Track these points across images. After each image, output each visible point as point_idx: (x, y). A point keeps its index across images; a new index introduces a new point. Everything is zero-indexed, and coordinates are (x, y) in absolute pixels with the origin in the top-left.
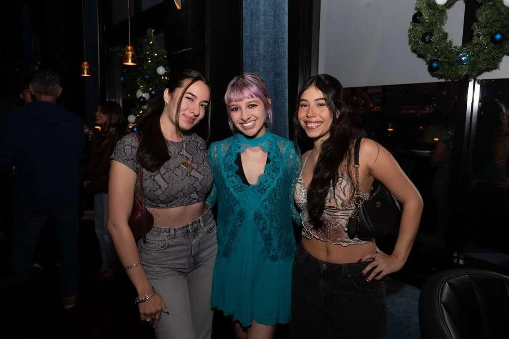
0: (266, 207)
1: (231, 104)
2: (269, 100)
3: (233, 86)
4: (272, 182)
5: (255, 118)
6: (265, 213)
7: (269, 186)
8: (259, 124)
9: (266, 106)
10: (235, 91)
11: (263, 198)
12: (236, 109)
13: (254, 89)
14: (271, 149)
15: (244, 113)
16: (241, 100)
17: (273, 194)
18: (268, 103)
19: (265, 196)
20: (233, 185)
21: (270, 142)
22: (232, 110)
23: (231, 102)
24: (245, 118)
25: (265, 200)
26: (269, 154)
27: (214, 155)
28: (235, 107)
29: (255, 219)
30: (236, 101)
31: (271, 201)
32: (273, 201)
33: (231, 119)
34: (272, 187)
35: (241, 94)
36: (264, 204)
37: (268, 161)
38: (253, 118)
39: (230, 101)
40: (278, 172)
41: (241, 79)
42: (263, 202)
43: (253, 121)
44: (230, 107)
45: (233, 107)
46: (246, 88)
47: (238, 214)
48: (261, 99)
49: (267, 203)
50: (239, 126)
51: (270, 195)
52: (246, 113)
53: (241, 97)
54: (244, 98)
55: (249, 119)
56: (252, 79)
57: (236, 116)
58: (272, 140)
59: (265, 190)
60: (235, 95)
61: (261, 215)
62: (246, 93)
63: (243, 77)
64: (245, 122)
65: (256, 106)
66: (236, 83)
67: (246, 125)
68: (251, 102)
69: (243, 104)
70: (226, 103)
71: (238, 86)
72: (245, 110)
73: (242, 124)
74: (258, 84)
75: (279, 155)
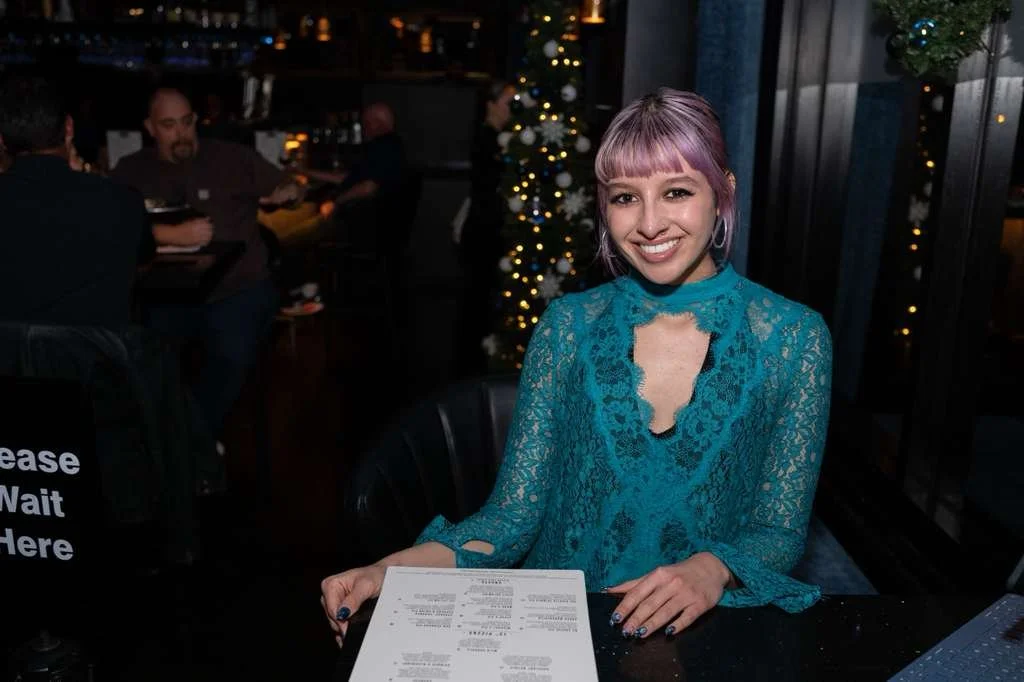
0: (700, 510)
1: (612, 181)
2: (732, 177)
3: (625, 126)
4: (718, 432)
5: (680, 232)
6: (696, 528)
7: (710, 444)
8: (690, 249)
9: (720, 198)
10: (629, 142)
11: (692, 484)
12: (628, 198)
13: (688, 141)
14: (725, 324)
15: (650, 214)
16: (645, 173)
17: (721, 472)
18: (725, 186)
19: (700, 475)
20: (618, 427)
21: (725, 301)
22: (615, 200)
23: (614, 176)
24: (651, 227)
25: (698, 491)
26: (714, 338)
27: (565, 337)
28: (624, 191)
29: (663, 546)
30: (630, 174)
31: (713, 492)
32: (719, 494)
33: (608, 227)
34: (717, 447)
35: (647, 156)
36: (694, 502)
37: (709, 363)
38: (674, 231)
39: (612, 170)
40: (737, 401)
41: (652, 107)
42: (690, 497)
43: (673, 239)
44: (607, 189)
45: (617, 191)
46: (665, 138)
47: (615, 526)
48: (707, 176)
49: (703, 500)
50: (628, 249)
51: (711, 475)
52: (657, 213)
53: (647, 162)
54: (654, 168)
55: (662, 231)
56: (686, 112)
57: (622, 220)
58: (735, 295)
59: (699, 456)
60: (628, 155)
61: (683, 535)
62: (663, 152)
63: (660, 103)
64: (650, 239)
65: (688, 193)
66: (637, 117)
67: (650, 250)
68: (673, 181)
69: (649, 187)
70: (599, 177)
71: (640, 130)
72: (655, 203)
73: (638, 244)
74: (704, 128)
75: (746, 344)
